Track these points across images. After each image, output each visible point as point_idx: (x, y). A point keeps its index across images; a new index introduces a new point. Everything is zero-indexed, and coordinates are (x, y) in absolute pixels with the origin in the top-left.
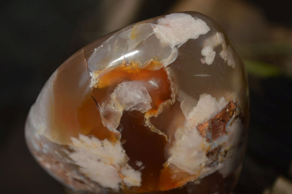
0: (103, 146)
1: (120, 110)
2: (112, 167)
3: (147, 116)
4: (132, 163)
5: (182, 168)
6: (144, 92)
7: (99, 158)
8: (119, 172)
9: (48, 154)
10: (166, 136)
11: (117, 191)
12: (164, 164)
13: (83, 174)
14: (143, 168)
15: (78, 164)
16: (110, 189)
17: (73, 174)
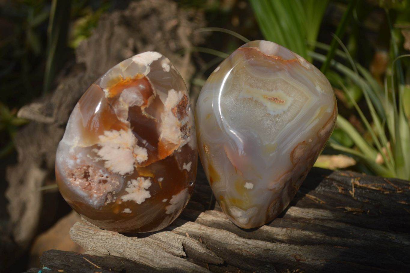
0: (120, 135)
1: (126, 107)
2: (128, 150)
3: (143, 108)
4: (140, 144)
5: (169, 140)
6: (137, 93)
7: (118, 146)
8: (133, 152)
9: (81, 162)
10: (156, 119)
11: (133, 173)
12: (159, 139)
13: (107, 169)
14: (147, 144)
15: (104, 158)
16: (127, 174)
17: (99, 174)
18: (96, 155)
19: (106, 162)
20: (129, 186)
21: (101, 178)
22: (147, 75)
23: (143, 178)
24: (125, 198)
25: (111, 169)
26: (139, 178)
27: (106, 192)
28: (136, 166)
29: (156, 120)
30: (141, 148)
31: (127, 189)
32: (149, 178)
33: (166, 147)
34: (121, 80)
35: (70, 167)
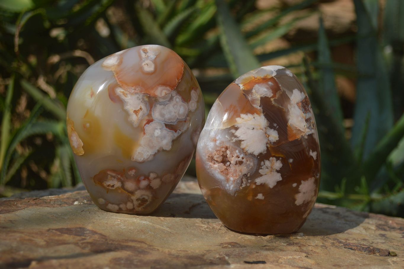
0: (254, 118)
1: (258, 97)
2: (261, 131)
3: (272, 99)
4: (271, 126)
5: (297, 127)
6: (267, 88)
7: (253, 127)
8: (266, 133)
9: (220, 143)
10: (284, 108)
11: (265, 152)
12: (288, 124)
13: (243, 149)
14: (277, 127)
15: (240, 139)
16: (261, 154)
17: (236, 155)
18: (233, 135)
19: (242, 142)
20: (262, 167)
21: (237, 159)
22: (275, 76)
23: (274, 159)
24: (259, 181)
25: (247, 149)
26: (271, 158)
27: (241, 174)
28: (269, 146)
29: (285, 110)
30: (272, 130)
31: (260, 171)
32: (281, 159)
33: (295, 132)
34: (253, 78)
35: (210, 149)
